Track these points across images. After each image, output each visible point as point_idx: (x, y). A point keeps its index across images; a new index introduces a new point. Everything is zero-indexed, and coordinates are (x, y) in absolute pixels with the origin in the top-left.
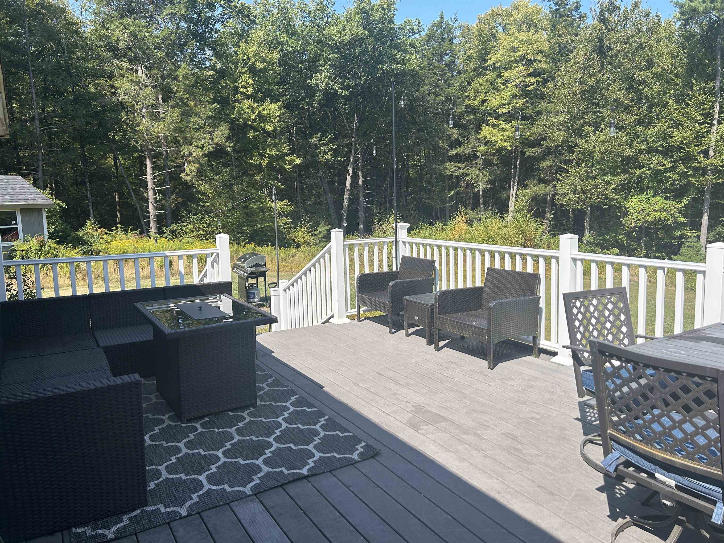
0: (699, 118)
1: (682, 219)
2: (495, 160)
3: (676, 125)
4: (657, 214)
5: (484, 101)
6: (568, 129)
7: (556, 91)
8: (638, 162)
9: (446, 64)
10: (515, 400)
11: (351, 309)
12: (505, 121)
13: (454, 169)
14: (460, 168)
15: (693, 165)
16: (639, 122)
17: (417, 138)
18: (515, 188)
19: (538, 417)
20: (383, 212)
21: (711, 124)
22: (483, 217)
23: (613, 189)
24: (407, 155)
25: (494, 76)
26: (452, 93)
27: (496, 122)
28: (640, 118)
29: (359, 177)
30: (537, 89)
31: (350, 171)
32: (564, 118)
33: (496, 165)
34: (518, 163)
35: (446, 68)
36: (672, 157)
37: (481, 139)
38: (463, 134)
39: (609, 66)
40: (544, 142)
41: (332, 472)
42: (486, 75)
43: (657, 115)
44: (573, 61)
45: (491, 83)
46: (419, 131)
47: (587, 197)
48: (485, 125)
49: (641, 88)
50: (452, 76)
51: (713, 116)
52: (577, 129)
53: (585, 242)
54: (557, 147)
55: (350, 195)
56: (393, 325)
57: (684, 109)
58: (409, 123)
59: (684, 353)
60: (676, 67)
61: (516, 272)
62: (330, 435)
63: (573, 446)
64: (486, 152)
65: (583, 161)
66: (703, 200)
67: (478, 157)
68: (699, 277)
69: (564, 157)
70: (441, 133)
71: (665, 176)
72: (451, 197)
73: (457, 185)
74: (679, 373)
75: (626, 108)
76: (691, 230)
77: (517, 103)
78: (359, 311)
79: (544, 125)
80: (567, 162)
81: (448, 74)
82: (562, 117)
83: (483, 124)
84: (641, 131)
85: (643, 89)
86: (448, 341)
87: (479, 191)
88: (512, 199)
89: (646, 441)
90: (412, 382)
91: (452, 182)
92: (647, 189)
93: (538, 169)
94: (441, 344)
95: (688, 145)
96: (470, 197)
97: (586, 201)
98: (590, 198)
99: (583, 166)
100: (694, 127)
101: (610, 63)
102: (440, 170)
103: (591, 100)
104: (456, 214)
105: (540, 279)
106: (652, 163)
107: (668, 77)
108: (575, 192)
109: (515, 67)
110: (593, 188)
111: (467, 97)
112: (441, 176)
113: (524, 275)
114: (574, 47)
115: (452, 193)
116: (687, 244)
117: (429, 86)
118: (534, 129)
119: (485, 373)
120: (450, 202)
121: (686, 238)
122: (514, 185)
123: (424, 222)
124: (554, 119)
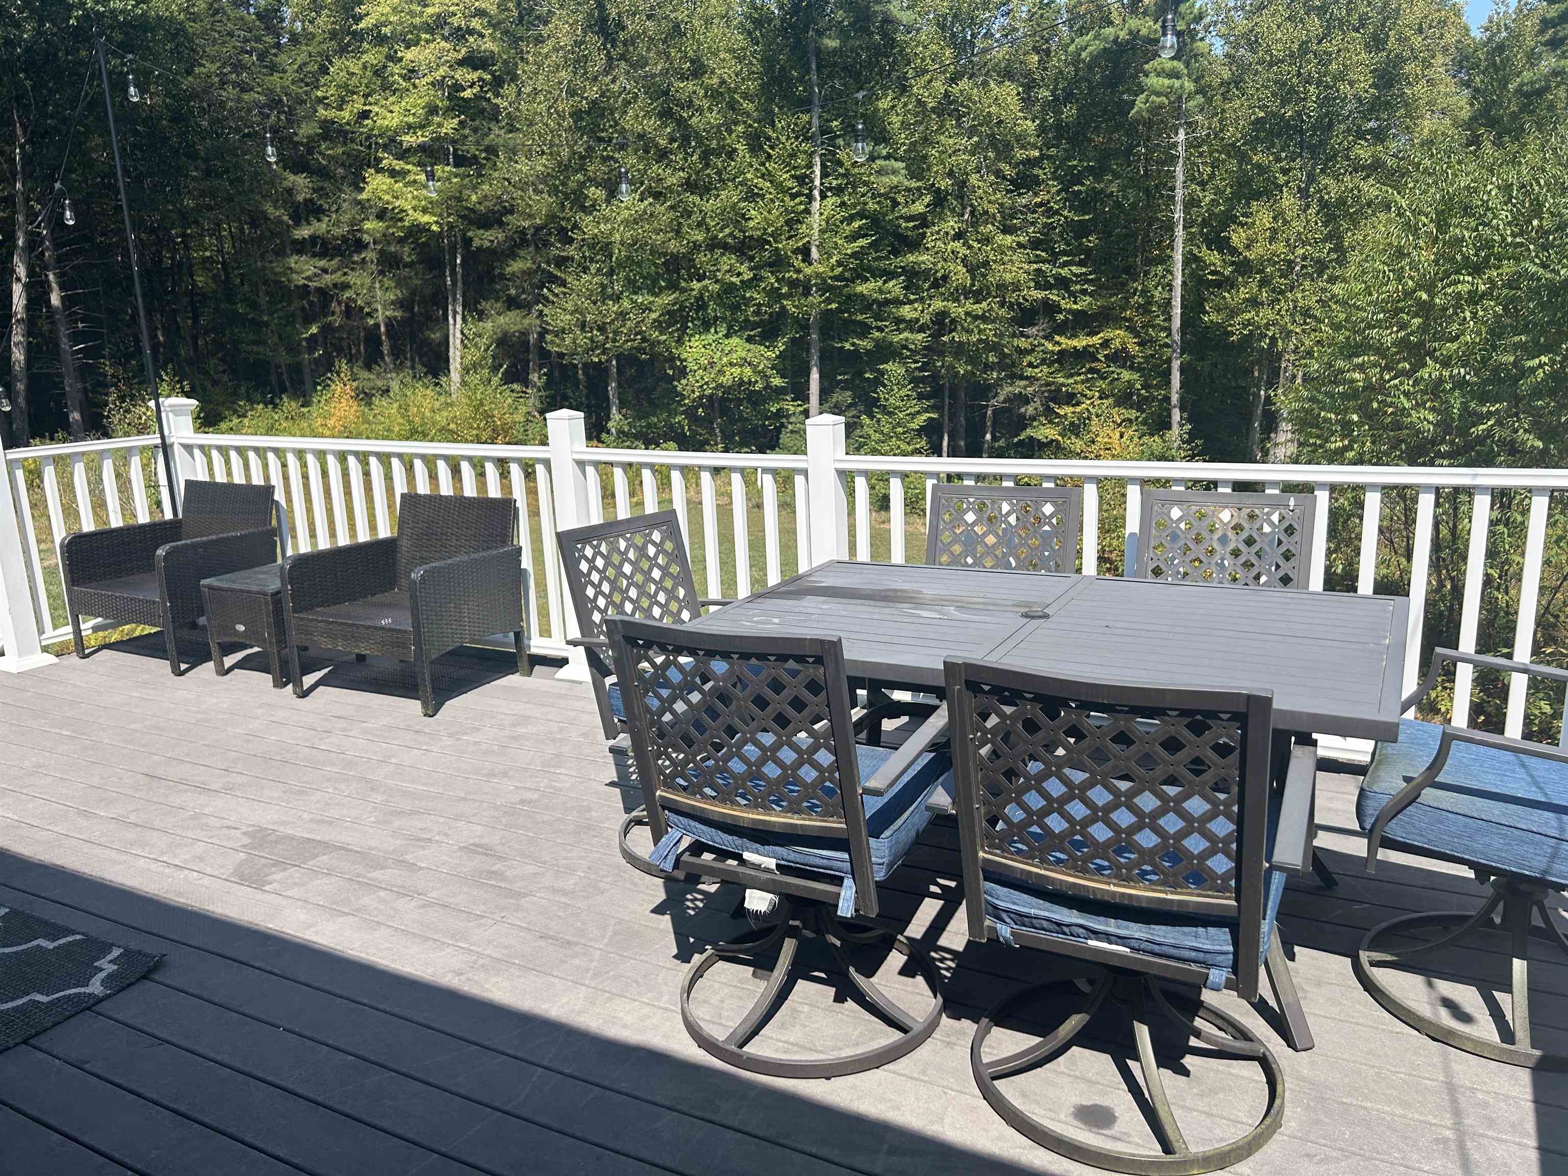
0: (789, 184)
1: (777, 381)
2: (407, 253)
3: (752, 196)
4: (736, 371)
5: (365, 115)
6: (554, 191)
7: (523, 106)
8: (694, 267)
9: (258, 14)
10: (486, 771)
11: (55, 627)
12: (419, 164)
13: (309, 273)
14: (325, 271)
15: (787, 275)
16: (690, 186)
17: (203, 195)
18: (459, 318)
19: (535, 796)
20: (134, 377)
21: (810, 197)
22: (395, 386)
23: (655, 321)
24: (184, 235)
25: (381, 57)
26: (282, 87)
27: (398, 165)
28: (689, 178)
29: (49, 286)
30: (482, 97)
31: (21, 271)
32: (545, 166)
33: (410, 265)
34: (458, 261)
35: (257, 23)
36: (751, 259)
37: (367, 205)
38: (322, 188)
39: (623, 62)
40: (510, 217)
41: (31, 1041)
42: (362, 53)
43: (719, 173)
44: (551, 43)
45: (376, 73)
46: (208, 173)
47: (607, 337)
48: (372, 171)
49: (685, 115)
50: (278, 45)
51: (812, 181)
52: (574, 192)
53: (613, 430)
54: (538, 229)
55: (29, 334)
56: (179, 653)
57: (763, 164)
58: (177, 152)
59: (776, 620)
60: (743, 79)
61: (465, 498)
62: (16, 953)
63: (606, 838)
64: (384, 235)
65: (592, 260)
66: (809, 344)
67: (366, 246)
68: (799, 480)
69: (554, 252)
70: (266, 183)
71: (744, 297)
72: (313, 338)
73: (325, 310)
74: (762, 657)
75: (663, 155)
76: (793, 400)
77: (440, 125)
78: (77, 631)
79: (505, 179)
80: (562, 262)
81: (267, 39)
82: (542, 164)
83: (369, 167)
84: (694, 203)
85: (691, 117)
86: (326, 670)
87: (377, 326)
88: (455, 341)
89: (724, 796)
90: (239, 779)
91: (311, 304)
92: (715, 323)
93: (502, 276)
94: (309, 680)
95: (776, 236)
96: (358, 339)
97: (607, 346)
98: (614, 341)
99: (593, 271)
100: (783, 201)
101: (623, 57)
102: (277, 274)
103: (595, 132)
104: (330, 379)
105: (516, 510)
106: (718, 270)
107: (732, 98)
108: (583, 326)
109: (427, 41)
110: (617, 319)
111: (320, 100)
112: (280, 288)
113: (483, 504)
114: (549, 11)
115: (314, 330)
116: (790, 427)
117: (218, 64)
118: (486, 187)
119: (417, 728)
120: (311, 349)
121: (788, 417)
122: (455, 313)
123: (251, 401)
124: (523, 166)
